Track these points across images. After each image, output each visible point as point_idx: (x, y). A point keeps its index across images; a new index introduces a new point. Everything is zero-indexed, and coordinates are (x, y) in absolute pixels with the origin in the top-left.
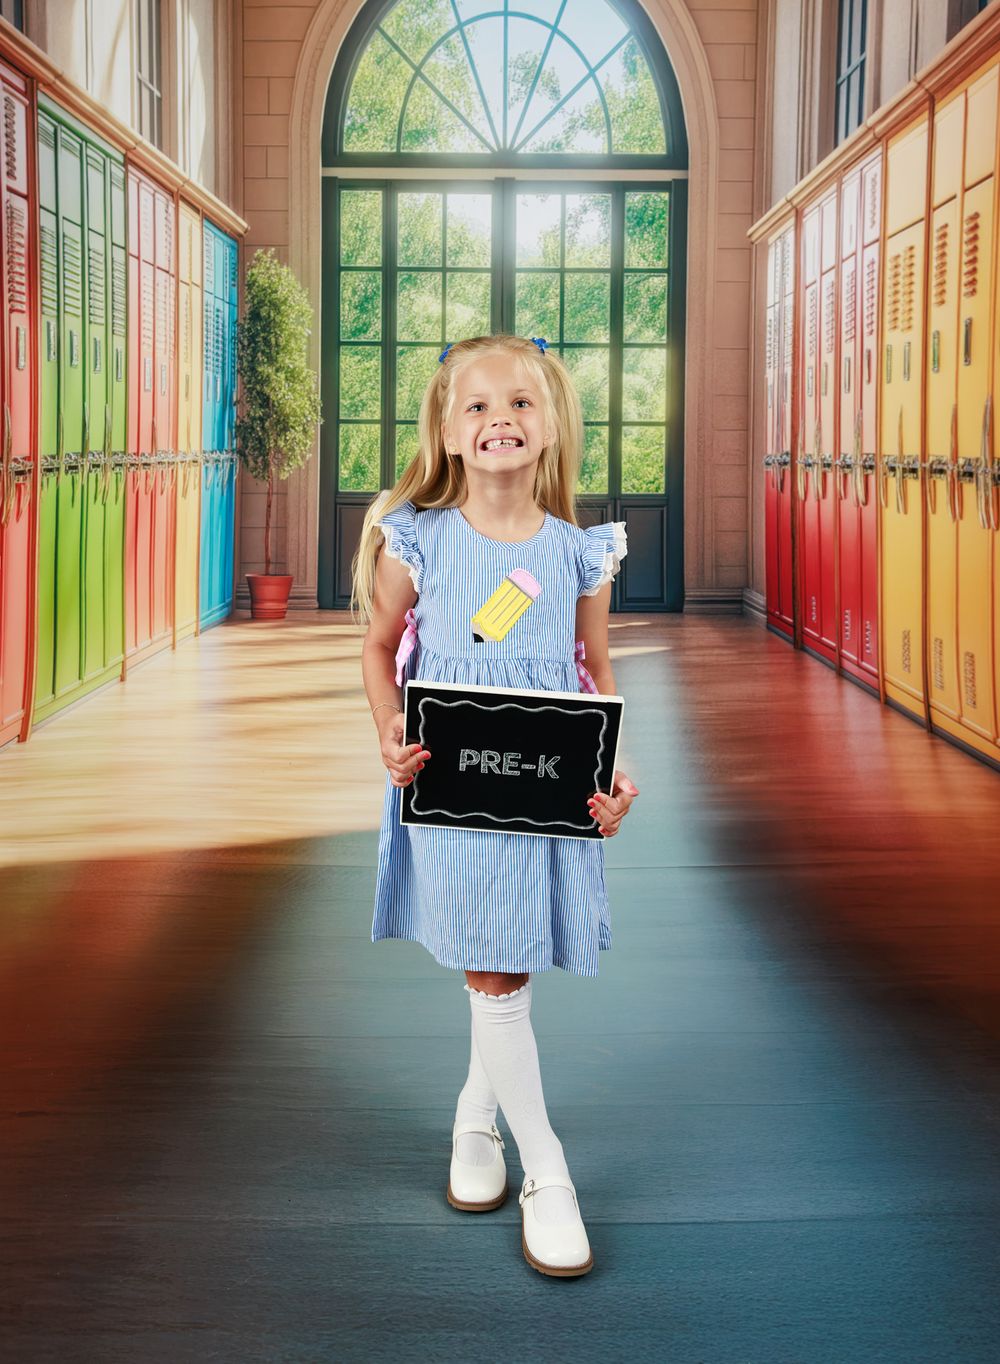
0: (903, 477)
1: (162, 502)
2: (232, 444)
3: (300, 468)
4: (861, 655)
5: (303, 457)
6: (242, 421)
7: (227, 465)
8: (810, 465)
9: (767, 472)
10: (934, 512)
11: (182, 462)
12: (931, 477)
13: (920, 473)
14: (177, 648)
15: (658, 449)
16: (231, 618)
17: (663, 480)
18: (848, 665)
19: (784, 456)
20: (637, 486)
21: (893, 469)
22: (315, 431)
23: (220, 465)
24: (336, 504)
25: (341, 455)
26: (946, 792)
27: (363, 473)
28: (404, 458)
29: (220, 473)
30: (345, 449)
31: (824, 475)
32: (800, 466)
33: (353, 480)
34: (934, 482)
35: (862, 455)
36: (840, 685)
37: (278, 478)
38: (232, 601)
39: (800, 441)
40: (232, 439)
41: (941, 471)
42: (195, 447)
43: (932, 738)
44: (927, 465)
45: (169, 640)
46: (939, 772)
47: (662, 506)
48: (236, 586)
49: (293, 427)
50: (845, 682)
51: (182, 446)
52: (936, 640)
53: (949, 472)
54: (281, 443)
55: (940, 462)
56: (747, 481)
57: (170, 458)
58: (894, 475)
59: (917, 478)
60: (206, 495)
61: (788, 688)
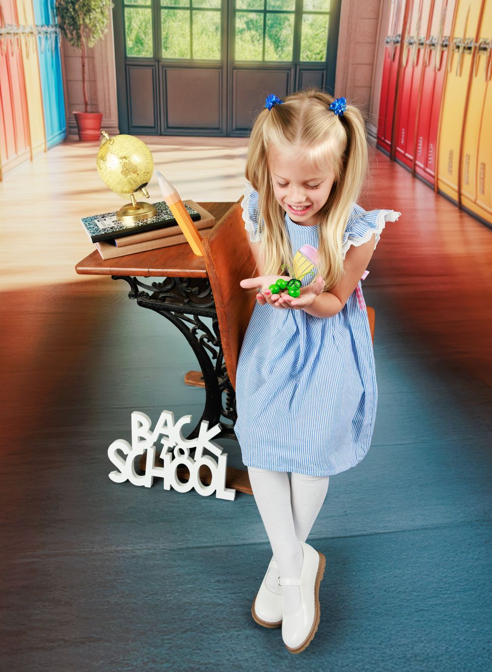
0: (463, 53)
1: (13, 61)
2: (55, 21)
3: (101, 39)
4: (426, 165)
5: (102, 31)
6: (60, 4)
7: (53, 36)
8: (411, 44)
9: (386, 48)
10: (476, 75)
11: (23, 33)
12: (478, 53)
13: (473, 50)
14: (34, 160)
15: (323, 31)
16: (66, 140)
17: (325, 52)
18: (419, 170)
19: (398, 37)
20: (309, 56)
21: (458, 47)
22: (109, 13)
23: (49, 36)
24: (126, 65)
25: (127, 30)
26: (466, 243)
27: (142, 44)
28: (167, 34)
29: (49, 42)
30: (129, 26)
31: (419, 50)
32: (406, 44)
33: (136, 49)
34: (480, 56)
35: (442, 37)
36: (414, 182)
37: (88, 46)
38: (66, 129)
39: (408, 27)
40: (54, 17)
41: (485, 49)
42: (31, 22)
43: (460, 212)
44: (478, 45)
45: (28, 155)
46: (463, 231)
47: (323, 70)
48: (68, 119)
49: (94, 10)
50: (417, 181)
51: (22, 21)
52: (467, 155)
53: (489, 50)
54: (87, 21)
55: (485, 43)
56: (374, 54)
57: (14, 30)
58: (458, 51)
59: (470, 53)
60: (42, 57)
61: (385, 183)
